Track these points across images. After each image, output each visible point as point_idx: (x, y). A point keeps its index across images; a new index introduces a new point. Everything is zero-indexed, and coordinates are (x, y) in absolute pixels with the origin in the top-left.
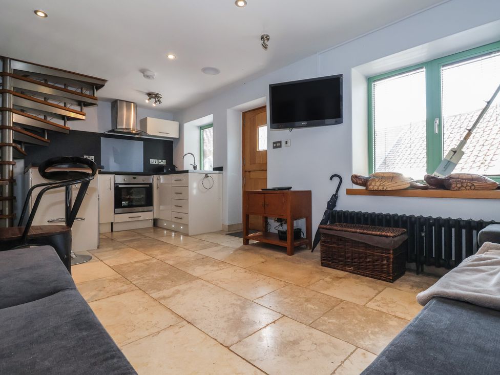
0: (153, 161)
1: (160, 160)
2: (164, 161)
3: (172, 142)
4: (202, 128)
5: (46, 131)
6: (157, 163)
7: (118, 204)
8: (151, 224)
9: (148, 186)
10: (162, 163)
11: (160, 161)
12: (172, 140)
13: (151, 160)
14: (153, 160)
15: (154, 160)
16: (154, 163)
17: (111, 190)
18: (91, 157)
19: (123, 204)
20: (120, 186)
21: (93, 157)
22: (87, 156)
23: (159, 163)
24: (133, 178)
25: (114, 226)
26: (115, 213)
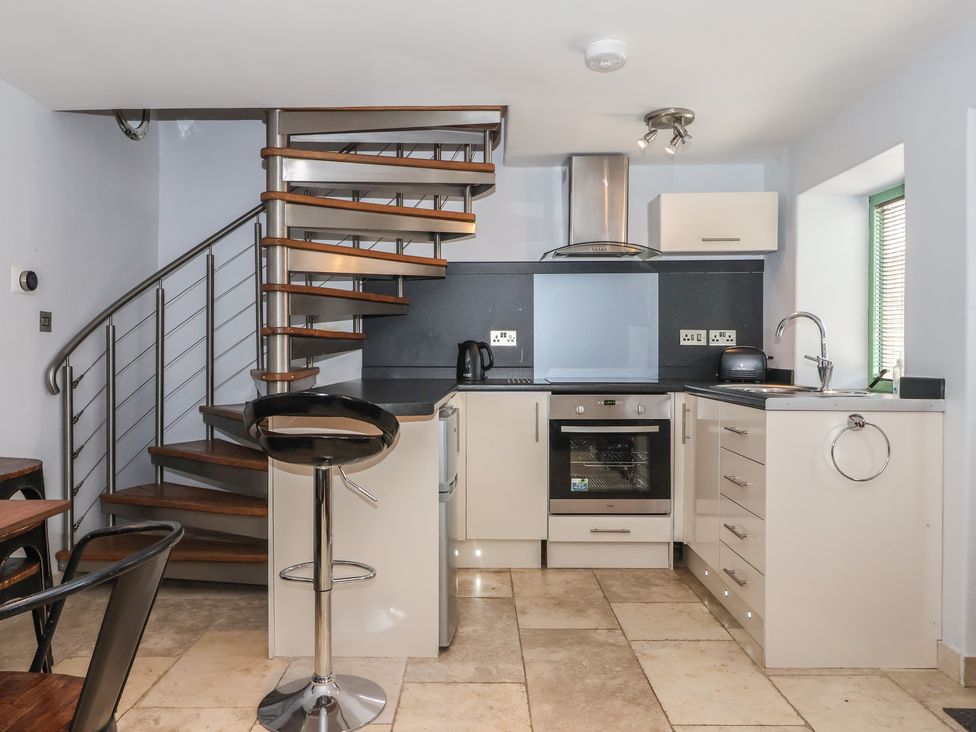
0: (690, 338)
1: (717, 332)
2: (732, 334)
3: (760, 265)
4: (878, 201)
5: (400, 280)
6: (703, 343)
7: (559, 487)
8: (664, 559)
9: (655, 429)
10: (722, 342)
11: (713, 333)
12: (761, 257)
13: (683, 333)
14: (690, 332)
15: (695, 332)
16: (695, 343)
17: (537, 440)
18: (509, 333)
19: (574, 484)
20: (565, 429)
21: (513, 334)
22: (498, 333)
23: (711, 340)
24: (606, 403)
25: (550, 549)
26: (552, 513)
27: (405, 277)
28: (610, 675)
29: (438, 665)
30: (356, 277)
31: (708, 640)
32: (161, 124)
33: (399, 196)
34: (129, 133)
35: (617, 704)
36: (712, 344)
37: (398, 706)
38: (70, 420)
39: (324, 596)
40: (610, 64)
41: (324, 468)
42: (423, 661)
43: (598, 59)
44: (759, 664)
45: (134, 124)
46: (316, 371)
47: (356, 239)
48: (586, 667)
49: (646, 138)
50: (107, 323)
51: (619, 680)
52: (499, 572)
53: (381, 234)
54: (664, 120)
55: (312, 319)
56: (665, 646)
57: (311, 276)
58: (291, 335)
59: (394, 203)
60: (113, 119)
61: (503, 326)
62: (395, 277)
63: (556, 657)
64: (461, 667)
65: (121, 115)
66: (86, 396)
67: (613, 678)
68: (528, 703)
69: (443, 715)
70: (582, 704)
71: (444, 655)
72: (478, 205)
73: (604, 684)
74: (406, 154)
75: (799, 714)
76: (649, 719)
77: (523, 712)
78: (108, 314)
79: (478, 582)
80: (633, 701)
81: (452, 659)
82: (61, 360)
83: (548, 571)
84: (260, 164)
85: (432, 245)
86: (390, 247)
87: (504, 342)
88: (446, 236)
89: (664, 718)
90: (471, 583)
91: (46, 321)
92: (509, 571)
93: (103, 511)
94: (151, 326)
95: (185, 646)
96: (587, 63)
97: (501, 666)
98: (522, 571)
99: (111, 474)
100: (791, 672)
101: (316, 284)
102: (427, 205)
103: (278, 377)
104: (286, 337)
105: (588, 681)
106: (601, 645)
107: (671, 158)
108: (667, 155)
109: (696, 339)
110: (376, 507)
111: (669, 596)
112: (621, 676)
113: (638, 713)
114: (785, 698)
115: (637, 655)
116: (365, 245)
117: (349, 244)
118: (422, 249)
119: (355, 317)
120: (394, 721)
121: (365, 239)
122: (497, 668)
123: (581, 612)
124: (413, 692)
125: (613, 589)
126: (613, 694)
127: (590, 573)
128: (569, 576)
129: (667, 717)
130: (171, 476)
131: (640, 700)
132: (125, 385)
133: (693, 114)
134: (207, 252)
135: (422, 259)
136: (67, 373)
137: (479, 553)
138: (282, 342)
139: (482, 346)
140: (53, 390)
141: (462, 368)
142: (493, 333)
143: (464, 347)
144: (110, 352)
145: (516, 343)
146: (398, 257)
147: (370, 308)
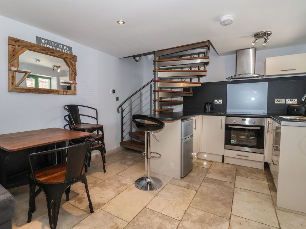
0: (278, 101)
1: (289, 99)
2: (295, 100)
6: (284, 103)
7: (228, 141)
8: (261, 167)
9: (259, 128)
10: (291, 103)
13: (276, 100)
14: (279, 100)
15: (281, 100)
16: (281, 103)
17: (221, 129)
18: (220, 100)
19: (232, 142)
20: (229, 126)
22: (217, 100)
23: (287, 102)
24: (243, 120)
25: (225, 158)
26: (225, 148)
27: (192, 87)
28: (222, 195)
29: (179, 181)
30: (181, 88)
31: (261, 193)
32: (144, 57)
33: (191, 67)
34: (136, 61)
35: (219, 203)
36: (287, 103)
37: (163, 188)
38: (122, 118)
39: (149, 160)
40: (228, 23)
41: (149, 131)
42: (176, 179)
43: (224, 22)
44: (274, 204)
45: (137, 58)
46: (173, 109)
47: (182, 79)
48: (217, 191)
49: (254, 42)
50: (130, 99)
51: (224, 197)
52: (210, 161)
53: (187, 77)
54: (260, 35)
55: (172, 97)
56: (245, 191)
57: (172, 88)
58: (159, 101)
59: (190, 69)
60: (132, 58)
61: (218, 99)
62: (190, 87)
63: (210, 186)
64: (183, 183)
65: (134, 57)
66: (126, 113)
67: (222, 196)
68: (194, 196)
69: (172, 193)
70: (208, 201)
71: (182, 179)
72: (207, 68)
73: (219, 197)
74: (193, 56)
75: (279, 224)
76: (225, 210)
77: (191, 198)
78: (130, 97)
80: (224, 204)
81: (183, 180)
82: (121, 106)
83: (224, 164)
84: (153, 64)
85: (197, 79)
86: (188, 80)
87: (218, 103)
88: (201, 76)
89: (230, 212)
90: (201, 163)
91: (117, 99)
92: (213, 162)
94: (139, 99)
95: (133, 164)
96: (221, 24)
97: (194, 185)
98: (216, 162)
99: (131, 129)
100: (285, 210)
101: (173, 90)
102: (197, 69)
103: (157, 111)
104: (158, 102)
105: (215, 195)
106: (225, 186)
107: (264, 46)
108: (263, 46)
109: (281, 101)
110: (159, 142)
111: (257, 178)
112: (225, 196)
113: (223, 208)
114: (277, 218)
115: (235, 192)
116: (183, 80)
117: (180, 80)
118: (195, 80)
119: (181, 97)
120: (160, 191)
121: (184, 78)
122: (192, 185)
123: (226, 176)
124: (169, 185)
125: (240, 172)
126: (219, 201)
127: (236, 166)
128: (229, 166)
129: (232, 211)
131: (226, 205)
133: (271, 32)
134: (150, 84)
135: (196, 82)
136: (122, 109)
137: (205, 156)
138: (157, 103)
139: (211, 104)
140: (119, 112)
141: (205, 109)
142: (215, 100)
143: (206, 104)
144: (131, 105)
145: (221, 103)
146: (191, 82)
147: (184, 95)
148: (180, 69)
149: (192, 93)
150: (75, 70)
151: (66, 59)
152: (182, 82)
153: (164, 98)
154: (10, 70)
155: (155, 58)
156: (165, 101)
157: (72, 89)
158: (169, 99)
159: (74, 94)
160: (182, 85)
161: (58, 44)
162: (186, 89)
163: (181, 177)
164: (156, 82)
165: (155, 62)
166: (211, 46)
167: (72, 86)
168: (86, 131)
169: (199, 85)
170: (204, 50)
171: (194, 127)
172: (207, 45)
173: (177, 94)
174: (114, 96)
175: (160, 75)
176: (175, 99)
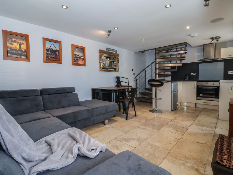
13: (229, 72)
17: (194, 88)
18: (194, 73)
20: (199, 87)
21: (195, 73)
22: (192, 73)
24: (207, 83)
25: (197, 104)
26: (197, 99)
27: (177, 66)
30: (170, 67)
31: (213, 116)
32: (147, 51)
33: (176, 56)
34: (143, 53)
38: (136, 84)
39: (156, 100)
42: (169, 111)
46: (165, 79)
48: (190, 115)
49: (211, 42)
51: (193, 116)
52: (188, 107)
53: (173, 61)
54: (214, 38)
55: (164, 72)
56: (204, 115)
57: (164, 67)
58: (158, 74)
62: (176, 66)
64: (173, 112)
66: (138, 82)
72: (186, 55)
74: (177, 50)
78: (140, 73)
79: (185, 108)
82: (135, 78)
83: (197, 108)
85: (180, 61)
87: (193, 75)
88: (182, 60)
90: (184, 108)
91: (134, 74)
93: (140, 94)
94: (145, 74)
98: (192, 107)
99: (141, 90)
101: (165, 68)
102: (180, 56)
106: (195, 114)
109: (232, 73)
115: (199, 115)
119: (170, 72)
123: (196, 111)
124: (166, 112)
125: (205, 110)
130: (147, 91)
132: (142, 81)
134: (151, 65)
135: (179, 63)
136: (136, 79)
137: (185, 104)
138: (157, 75)
139: (188, 75)
140: (135, 81)
141: (185, 78)
142: (191, 73)
143: (186, 75)
144: (140, 77)
145: (195, 75)
146: (176, 63)
147: (172, 71)
148: (169, 57)
149: (177, 69)
150: (118, 60)
151: (116, 56)
152: (170, 63)
153: (160, 72)
154: (99, 63)
155: (156, 52)
156: (161, 74)
157: (117, 69)
158: (163, 73)
159: (118, 72)
160: (170, 65)
161: (113, 49)
162: (173, 68)
163: (172, 110)
164: (156, 64)
165: (155, 54)
166: (187, 44)
167: (117, 68)
168: (117, 90)
169: (181, 65)
170: (184, 46)
171: (178, 87)
172: (185, 44)
173: (167, 70)
174: (133, 72)
175: (158, 60)
176: (166, 73)
